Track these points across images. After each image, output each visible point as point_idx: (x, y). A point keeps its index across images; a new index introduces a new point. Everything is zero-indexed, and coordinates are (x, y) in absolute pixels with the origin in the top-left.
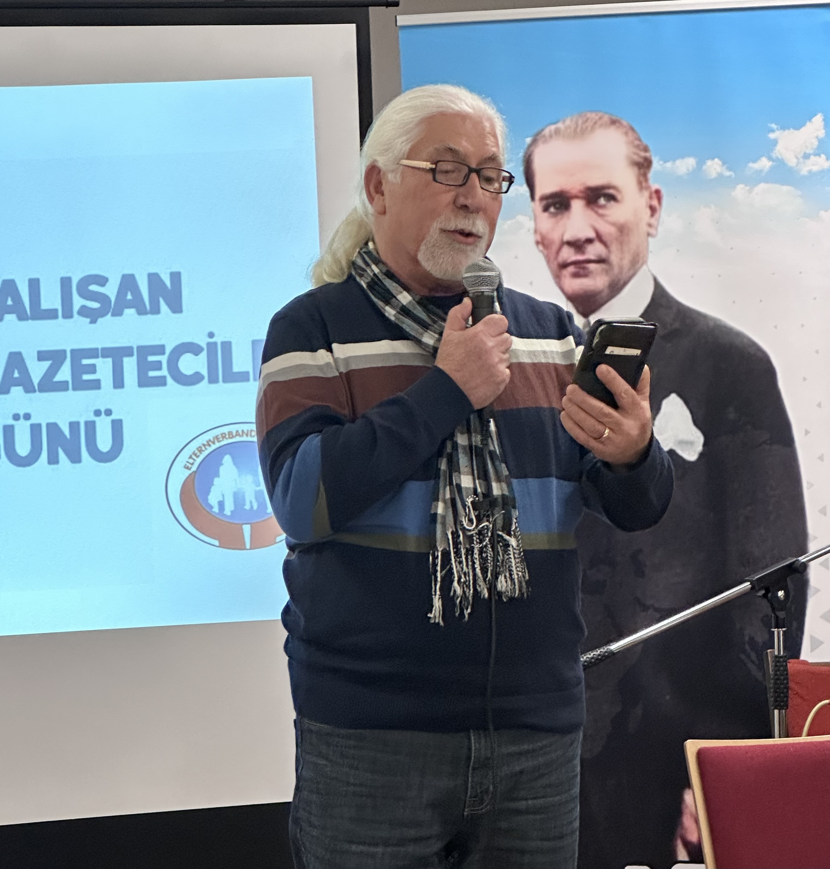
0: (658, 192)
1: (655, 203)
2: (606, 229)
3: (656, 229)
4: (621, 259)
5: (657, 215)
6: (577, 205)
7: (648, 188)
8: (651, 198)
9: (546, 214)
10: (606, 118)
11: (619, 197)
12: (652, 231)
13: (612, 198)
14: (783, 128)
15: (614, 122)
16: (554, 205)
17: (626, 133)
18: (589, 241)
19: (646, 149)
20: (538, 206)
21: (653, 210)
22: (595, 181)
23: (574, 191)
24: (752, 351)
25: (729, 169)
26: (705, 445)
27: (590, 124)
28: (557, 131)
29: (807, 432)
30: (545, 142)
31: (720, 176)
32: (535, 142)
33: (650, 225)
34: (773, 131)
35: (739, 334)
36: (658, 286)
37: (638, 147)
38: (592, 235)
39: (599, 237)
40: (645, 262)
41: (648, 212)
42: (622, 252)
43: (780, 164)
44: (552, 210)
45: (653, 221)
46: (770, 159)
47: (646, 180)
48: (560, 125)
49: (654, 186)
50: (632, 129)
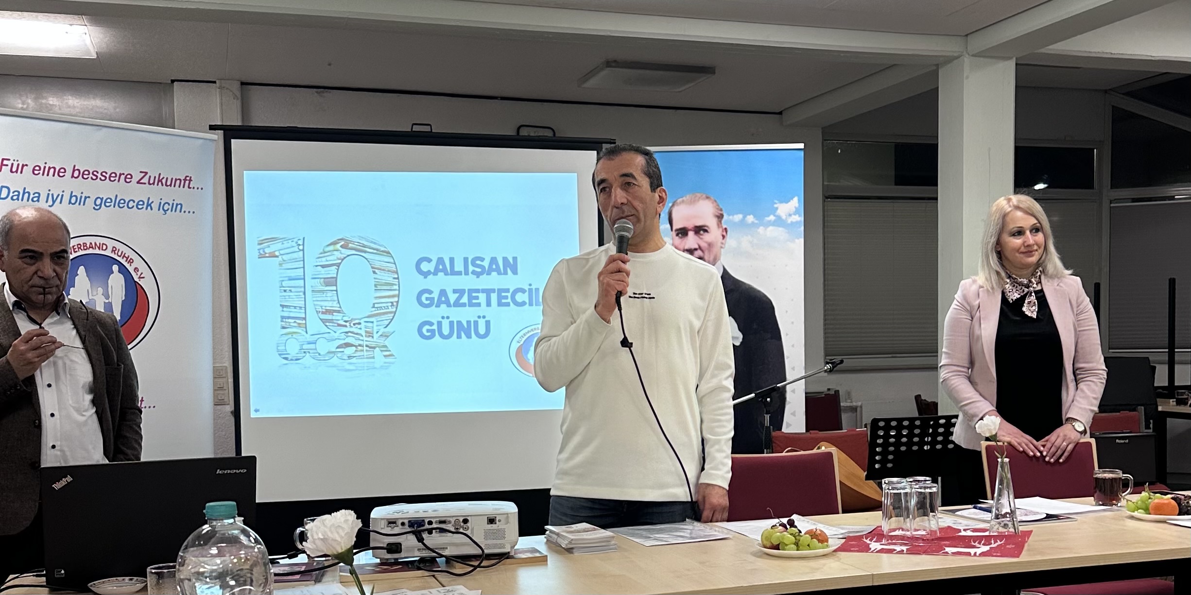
0: (726, 229)
1: (724, 233)
2: (704, 245)
3: (725, 245)
4: (709, 258)
5: (725, 239)
6: (691, 234)
7: (722, 227)
8: (723, 231)
9: (677, 237)
10: (704, 196)
11: (709, 231)
12: (723, 246)
13: (706, 231)
14: (781, 202)
15: (707, 198)
16: (681, 233)
17: (713, 203)
18: (696, 249)
19: (721, 210)
20: (674, 233)
21: (724, 237)
22: (699, 224)
23: (690, 228)
24: (764, 299)
25: (757, 220)
26: (743, 339)
27: (697, 198)
28: (683, 201)
29: (787, 334)
30: (678, 205)
31: (753, 223)
32: (673, 205)
33: (722, 243)
34: (776, 203)
35: (759, 292)
36: (724, 269)
37: (717, 209)
38: (697, 247)
39: (700, 248)
40: (719, 259)
41: (722, 237)
42: (710, 254)
43: (779, 218)
44: (680, 235)
45: (723, 241)
46: (775, 216)
47: (721, 223)
48: (684, 198)
49: (724, 226)
50: (715, 201)
